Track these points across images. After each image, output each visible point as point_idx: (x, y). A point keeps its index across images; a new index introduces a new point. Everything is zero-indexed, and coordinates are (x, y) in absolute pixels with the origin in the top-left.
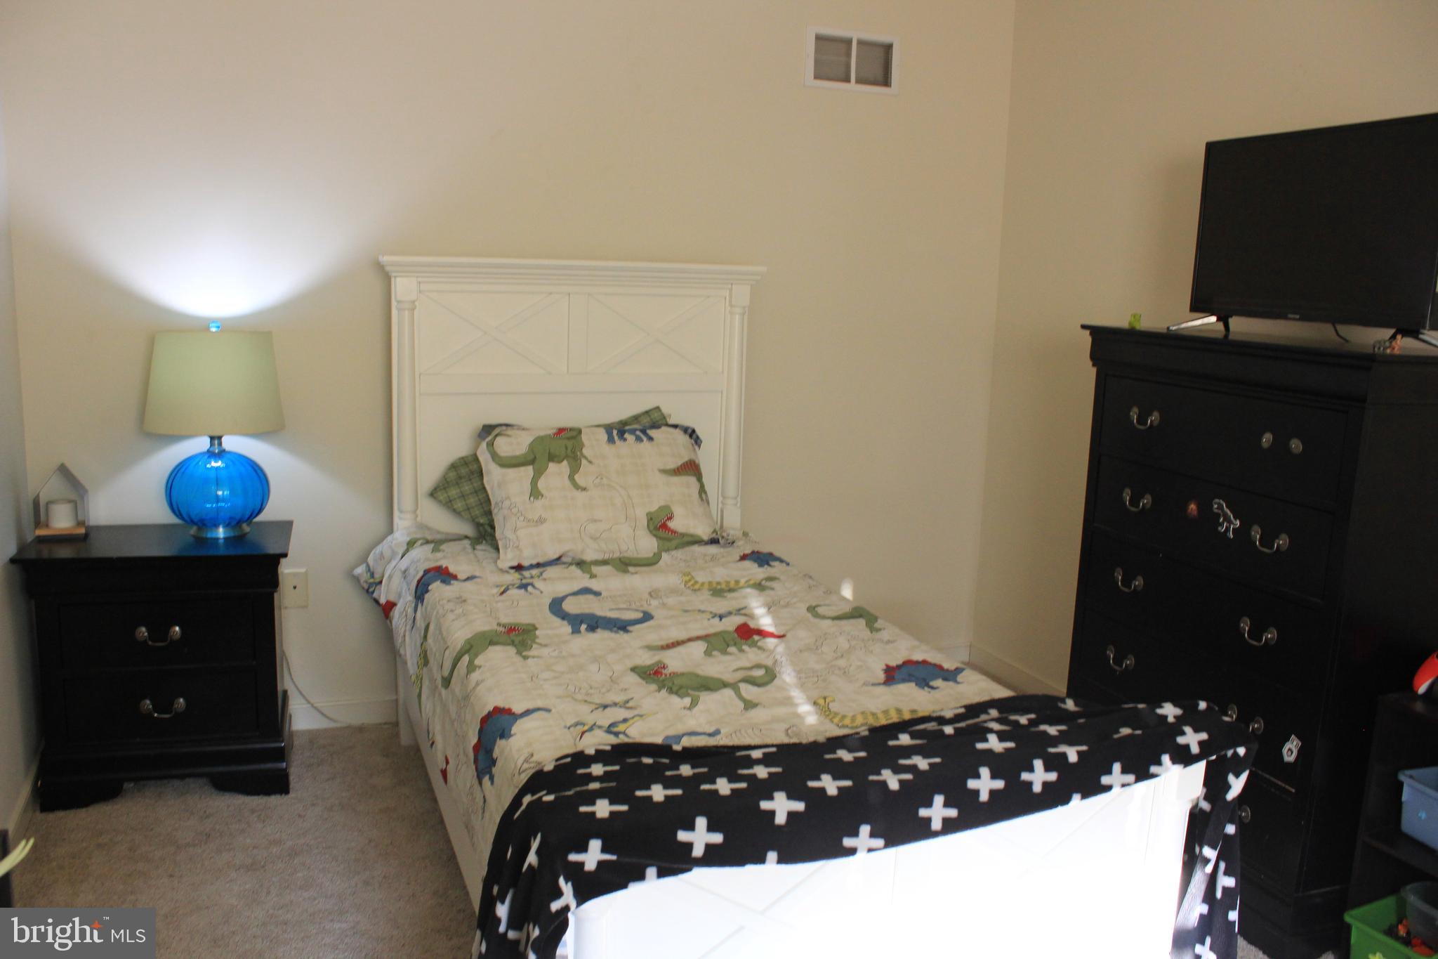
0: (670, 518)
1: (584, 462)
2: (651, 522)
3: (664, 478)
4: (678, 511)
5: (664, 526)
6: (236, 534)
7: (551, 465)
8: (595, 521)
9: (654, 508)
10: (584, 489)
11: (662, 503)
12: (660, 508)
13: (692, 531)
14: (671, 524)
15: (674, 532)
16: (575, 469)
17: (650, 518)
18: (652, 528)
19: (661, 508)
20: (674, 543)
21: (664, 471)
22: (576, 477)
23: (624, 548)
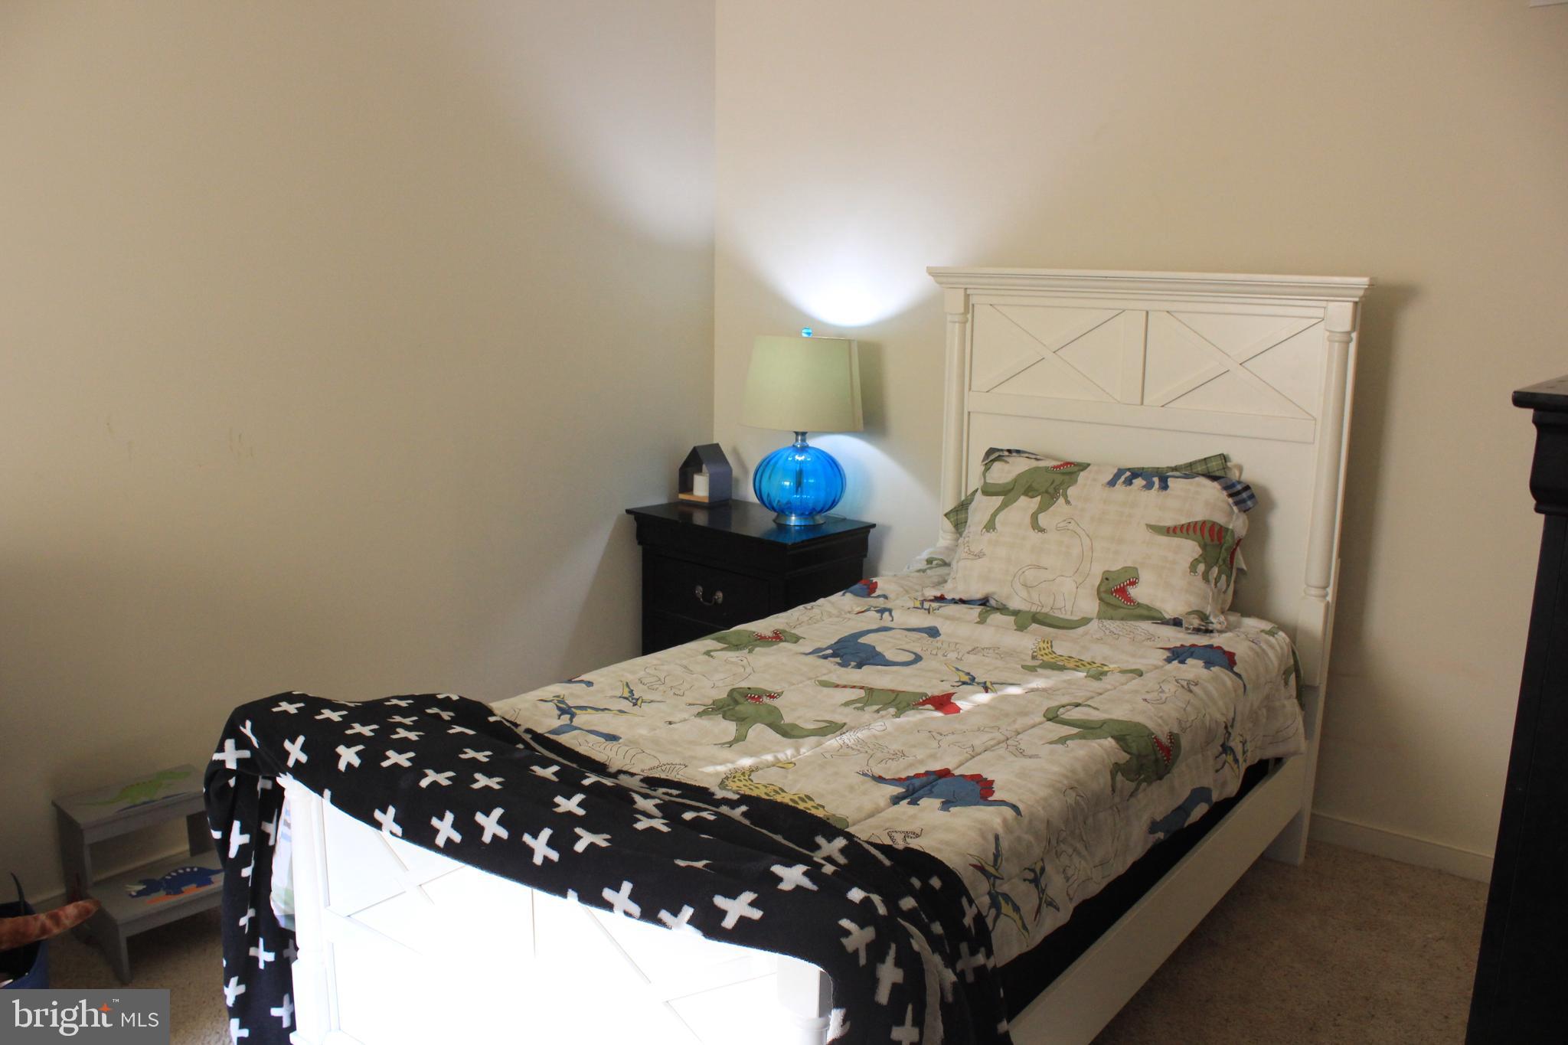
0: (1133, 583)
1: (1061, 500)
2: (1106, 582)
3: (1148, 535)
4: (1145, 576)
5: (1122, 591)
6: (807, 523)
7: (1023, 498)
8: (1039, 567)
9: (1116, 567)
10: (1042, 530)
11: (1129, 564)
12: (1123, 568)
13: (1157, 605)
14: (1133, 591)
15: (1129, 599)
16: (1043, 508)
17: (1106, 578)
18: (1102, 589)
19: (1126, 569)
20: (1122, 612)
21: (1150, 527)
22: (1041, 517)
23: (1060, 604)
